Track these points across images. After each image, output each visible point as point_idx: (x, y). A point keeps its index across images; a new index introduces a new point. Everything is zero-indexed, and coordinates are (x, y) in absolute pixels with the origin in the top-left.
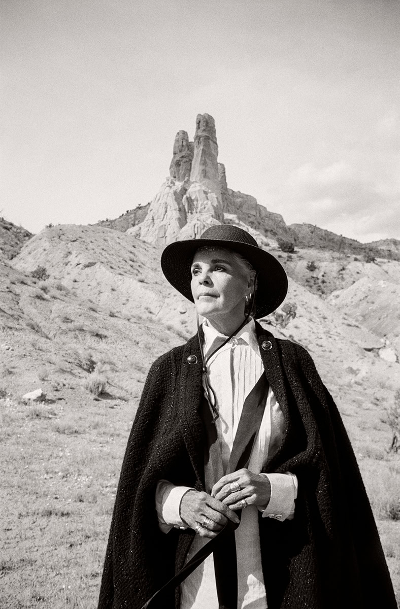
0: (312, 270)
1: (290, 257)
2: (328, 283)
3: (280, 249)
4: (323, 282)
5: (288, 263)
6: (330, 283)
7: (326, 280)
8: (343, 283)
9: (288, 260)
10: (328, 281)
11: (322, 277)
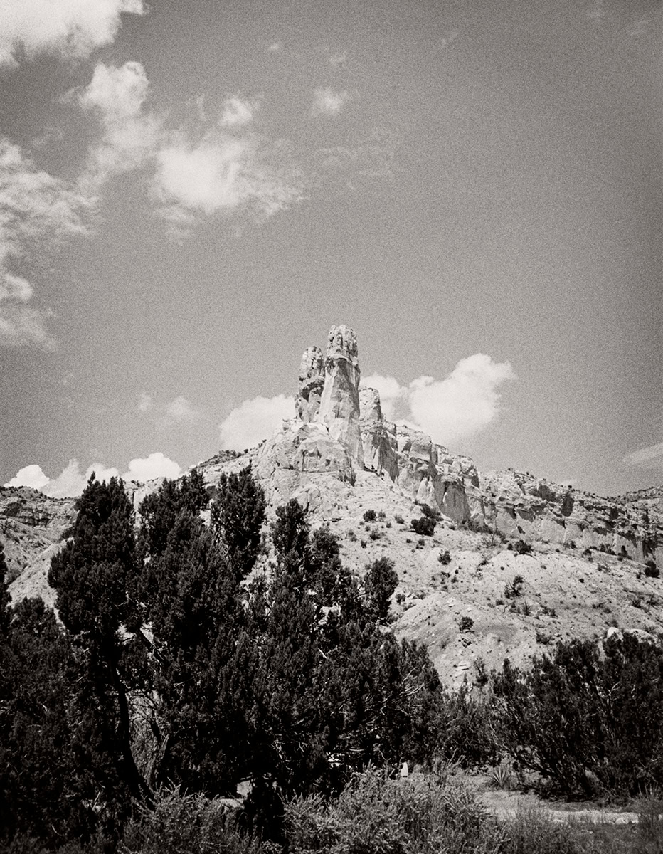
0: (445, 564)
1: (422, 543)
2: (460, 582)
3: (413, 530)
4: (454, 580)
5: (417, 551)
6: (462, 582)
7: (458, 579)
8: (480, 583)
9: (417, 548)
10: (460, 580)
11: (455, 574)
